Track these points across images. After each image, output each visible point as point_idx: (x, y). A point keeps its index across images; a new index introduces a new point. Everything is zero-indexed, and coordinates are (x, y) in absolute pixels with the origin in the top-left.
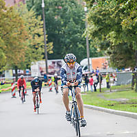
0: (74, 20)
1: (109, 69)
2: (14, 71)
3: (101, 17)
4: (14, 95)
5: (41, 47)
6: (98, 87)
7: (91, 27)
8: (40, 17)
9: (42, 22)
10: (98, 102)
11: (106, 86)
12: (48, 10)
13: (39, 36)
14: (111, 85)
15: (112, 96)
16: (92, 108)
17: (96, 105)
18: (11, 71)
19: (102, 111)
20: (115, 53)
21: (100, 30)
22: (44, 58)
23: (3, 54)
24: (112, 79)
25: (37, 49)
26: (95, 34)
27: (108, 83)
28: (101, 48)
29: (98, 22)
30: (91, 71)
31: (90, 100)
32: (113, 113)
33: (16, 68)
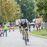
2: (10, 23)
3: (40, 4)
4: (10, 31)
5: (19, 14)
6: (38, 29)
7: (36, 8)
8: (19, 4)
9: (20, 6)
10: (38, 34)
13: (19, 11)
14: (43, 28)
15: (43, 32)
16: (36, 36)
18: (9, 23)
19: (40, 37)
21: (39, 9)
22: (20, 18)
23: (6, 17)
24: (43, 26)
25: (18, 15)
26: (38, 10)
28: (40, 15)
29: (39, 6)
30: (36, 23)
31: (36, 33)
33: (11, 22)
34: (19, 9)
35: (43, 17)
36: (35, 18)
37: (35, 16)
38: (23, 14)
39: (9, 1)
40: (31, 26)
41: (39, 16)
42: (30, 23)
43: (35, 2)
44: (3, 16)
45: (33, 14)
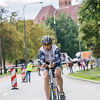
0: (73, 31)
1: (92, 58)
3: (87, 29)
7: (81, 35)
8: (53, 29)
9: (54, 32)
10: (86, 76)
11: (90, 68)
12: (57, 25)
14: (93, 67)
15: (94, 73)
16: (82, 80)
17: (85, 78)
18: (37, 59)
19: (89, 81)
20: (95, 49)
21: (87, 36)
23: (33, 50)
24: (93, 64)
26: (84, 38)
27: (91, 66)
28: (88, 46)
29: (85, 32)
30: (82, 59)
31: (82, 76)
32: (94, 83)
34: (54, 36)
35: (92, 49)
36: (80, 50)
37: (80, 47)
38: (59, 44)
39: (37, 25)
40: (74, 64)
41: (86, 47)
42: (71, 60)
43: (78, 25)
44: (27, 49)
45: (76, 45)
